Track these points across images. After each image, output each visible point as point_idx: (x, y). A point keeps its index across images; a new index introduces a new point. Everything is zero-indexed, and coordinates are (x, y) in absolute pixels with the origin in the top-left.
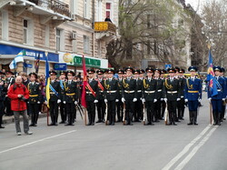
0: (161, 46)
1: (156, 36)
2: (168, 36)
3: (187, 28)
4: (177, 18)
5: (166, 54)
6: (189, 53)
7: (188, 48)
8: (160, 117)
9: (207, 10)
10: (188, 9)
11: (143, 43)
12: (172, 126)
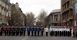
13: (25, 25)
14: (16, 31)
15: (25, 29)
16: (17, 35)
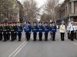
0: (9, 15)
1: (8, 11)
2: (12, 11)
3: (18, 9)
4: (15, 5)
5: (11, 17)
6: (19, 17)
7: (18, 15)
8: (8, 39)
9: (25, 3)
10: (19, 2)
11: (3, 13)
12: (13, 42)
13: (21, 21)
14: (3, 32)
15: (21, 28)
16: (5, 41)
